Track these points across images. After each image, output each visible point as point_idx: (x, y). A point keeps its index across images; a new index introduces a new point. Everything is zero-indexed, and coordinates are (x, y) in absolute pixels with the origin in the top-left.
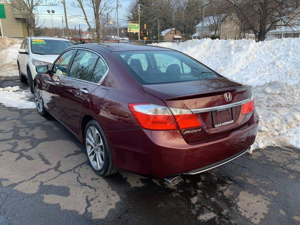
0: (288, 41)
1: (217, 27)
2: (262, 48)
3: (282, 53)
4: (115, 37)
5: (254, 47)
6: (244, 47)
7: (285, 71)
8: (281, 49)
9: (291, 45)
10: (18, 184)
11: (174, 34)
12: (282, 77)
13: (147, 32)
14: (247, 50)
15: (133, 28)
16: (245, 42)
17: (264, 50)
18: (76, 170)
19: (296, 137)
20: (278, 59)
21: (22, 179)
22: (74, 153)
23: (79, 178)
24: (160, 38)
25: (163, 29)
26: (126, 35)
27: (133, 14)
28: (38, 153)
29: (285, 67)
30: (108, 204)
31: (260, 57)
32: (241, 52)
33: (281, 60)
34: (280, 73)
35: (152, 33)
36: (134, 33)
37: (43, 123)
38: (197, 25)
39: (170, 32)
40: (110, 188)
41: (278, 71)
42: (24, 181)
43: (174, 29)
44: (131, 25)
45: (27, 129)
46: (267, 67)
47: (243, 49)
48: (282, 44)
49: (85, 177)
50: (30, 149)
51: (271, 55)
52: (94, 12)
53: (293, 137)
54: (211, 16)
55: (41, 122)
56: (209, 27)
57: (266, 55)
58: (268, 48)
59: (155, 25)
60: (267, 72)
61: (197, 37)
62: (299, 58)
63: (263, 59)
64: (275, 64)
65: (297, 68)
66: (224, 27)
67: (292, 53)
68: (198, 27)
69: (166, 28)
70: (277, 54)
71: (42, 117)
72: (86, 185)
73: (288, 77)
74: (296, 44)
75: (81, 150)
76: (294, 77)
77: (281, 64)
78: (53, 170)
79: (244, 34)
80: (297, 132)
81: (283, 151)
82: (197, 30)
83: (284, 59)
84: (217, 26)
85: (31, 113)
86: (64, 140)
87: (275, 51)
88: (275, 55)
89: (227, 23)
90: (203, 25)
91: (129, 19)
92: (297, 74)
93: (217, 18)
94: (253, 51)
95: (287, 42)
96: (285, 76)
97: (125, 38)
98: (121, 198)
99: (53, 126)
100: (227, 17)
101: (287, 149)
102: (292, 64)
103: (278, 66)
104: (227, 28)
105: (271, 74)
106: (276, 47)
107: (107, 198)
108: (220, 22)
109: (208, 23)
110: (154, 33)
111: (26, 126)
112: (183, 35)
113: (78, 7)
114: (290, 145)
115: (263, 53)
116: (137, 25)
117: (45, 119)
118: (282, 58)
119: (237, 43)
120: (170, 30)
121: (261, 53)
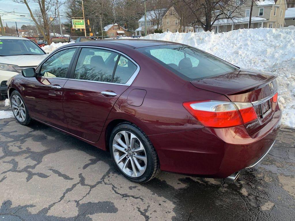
0: (244, 31)
1: (158, 22)
2: (222, 39)
3: (241, 43)
4: (54, 34)
5: (215, 38)
6: (206, 39)
7: (249, 59)
8: (239, 39)
9: (247, 35)
10: (49, 209)
11: (116, 29)
12: (247, 65)
13: (90, 28)
14: (209, 41)
15: (78, 24)
16: (205, 34)
17: (224, 41)
18: (106, 180)
19: (289, 118)
20: (239, 48)
21: (50, 202)
22: (90, 162)
23: (115, 189)
24: (103, 34)
25: (106, 24)
26: (66, 32)
27: (72, 9)
28: (49, 168)
29: (247, 56)
30: (166, 212)
31: (223, 47)
32: (204, 44)
33: (242, 50)
34: (244, 62)
35: (95, 29)
36: (76, 30)
37: (31, 133)
38: (139, 20)
39: (113, 27)
40: (156, 194)
41: (242, 59)
42: (54, 204)
43: (116, 24)
44: (75, 21)
45: (17, 143)
46: (232, 57)
47: (205, 40)
48: (239, 35)
49: (121, 187)
50: (35, 165)
51: (232, 45)
52: (40, 8)
53: (286, 119)
54: (152, 10)
55: (27, 132)
56: (151, 21)
57: (227, 45)
58: (228, 39)
59: (97, 20)
60: (232, 61)
61: (141, 31)
62: (257, 47)
63: (225, 49)
64: (238, 53)
65: (258, 56)
66: (165, 21)
67: (250, 42)
68: (140, 22)
69: (109, 24)
70: (236, 44)
71: (26, 127)
72: (129, 196)
73: (253, 64)
74: (252, 35)
75: (95, 158)
76: (258, 64)
77: (243, 53)
78: (80, 185)
79: (184, 27)
80: (288, 114)
81: (284, 133)
82: (140, 24)
83: (244, 48)
84: (158, 20)
85: (8, 124)
86: (69, 149)
87: (234, 41)
88: (236, 45)
89: (167, 17)
90: (146, 19)
91: (68, 15)
92: (260, 61)
93: (158, 12)
94: (215, 42)
95: (243, 33)
96: (250, 64)
97: (65, 35)
98: (174, 203)
99: (46, 135)
100: (166, 11)
101: (286, 130)
102: (253, 52)
103: (241, 55)
104: (168, 22)
105: (236, 62)
106: (234, 38)
107: (160, 206)
108: (161, 16)
109: (150, 17)
110: (96, 29)
111: (12, 139)
112: (125, 30)
113: (21, 2)
114: (286, 126)
115: (224, 44)
116: (82, 21)
117: (30, 128)
118: (243, 48)
119: (197, 36)
120: (112, 25)
121: (222, 44)
